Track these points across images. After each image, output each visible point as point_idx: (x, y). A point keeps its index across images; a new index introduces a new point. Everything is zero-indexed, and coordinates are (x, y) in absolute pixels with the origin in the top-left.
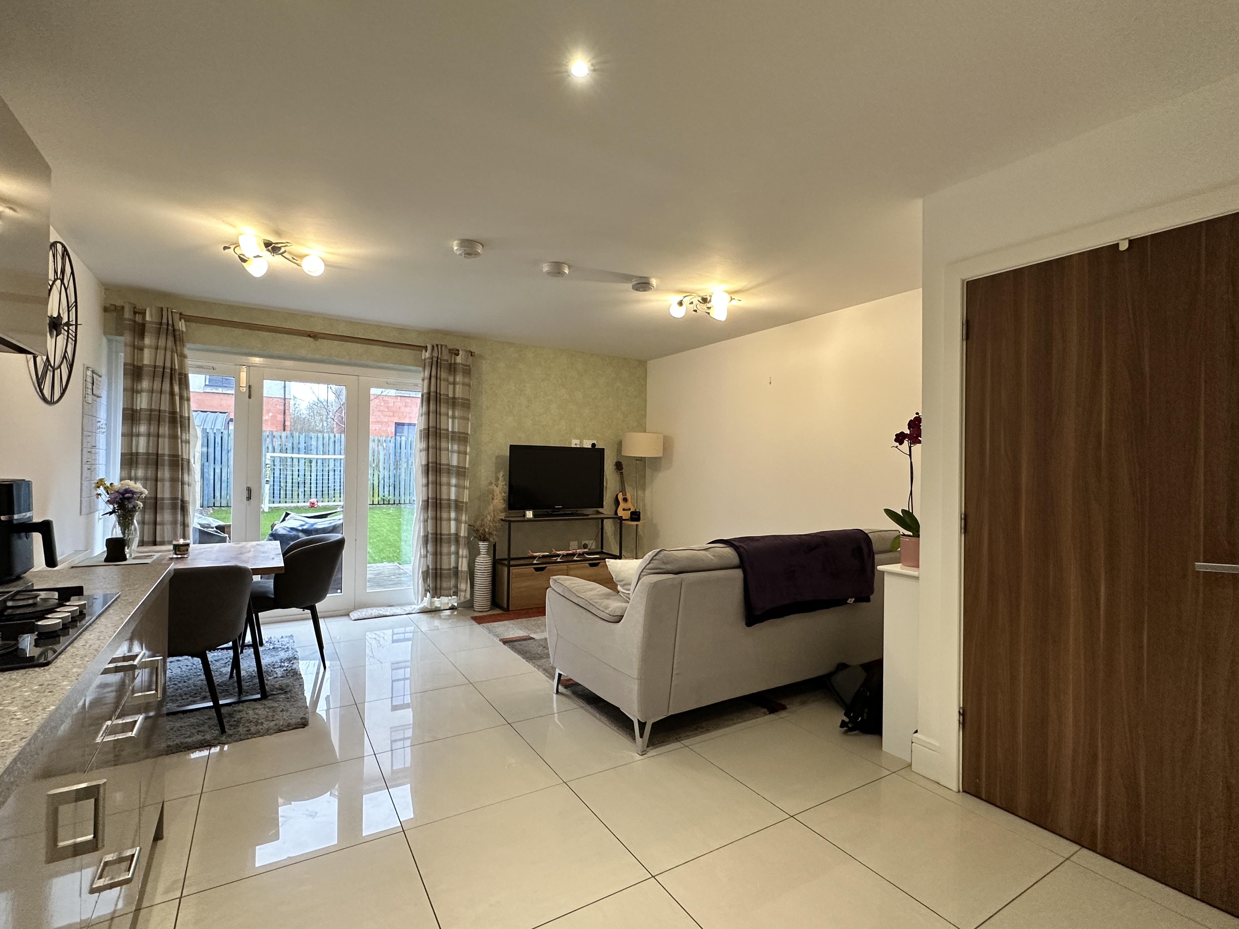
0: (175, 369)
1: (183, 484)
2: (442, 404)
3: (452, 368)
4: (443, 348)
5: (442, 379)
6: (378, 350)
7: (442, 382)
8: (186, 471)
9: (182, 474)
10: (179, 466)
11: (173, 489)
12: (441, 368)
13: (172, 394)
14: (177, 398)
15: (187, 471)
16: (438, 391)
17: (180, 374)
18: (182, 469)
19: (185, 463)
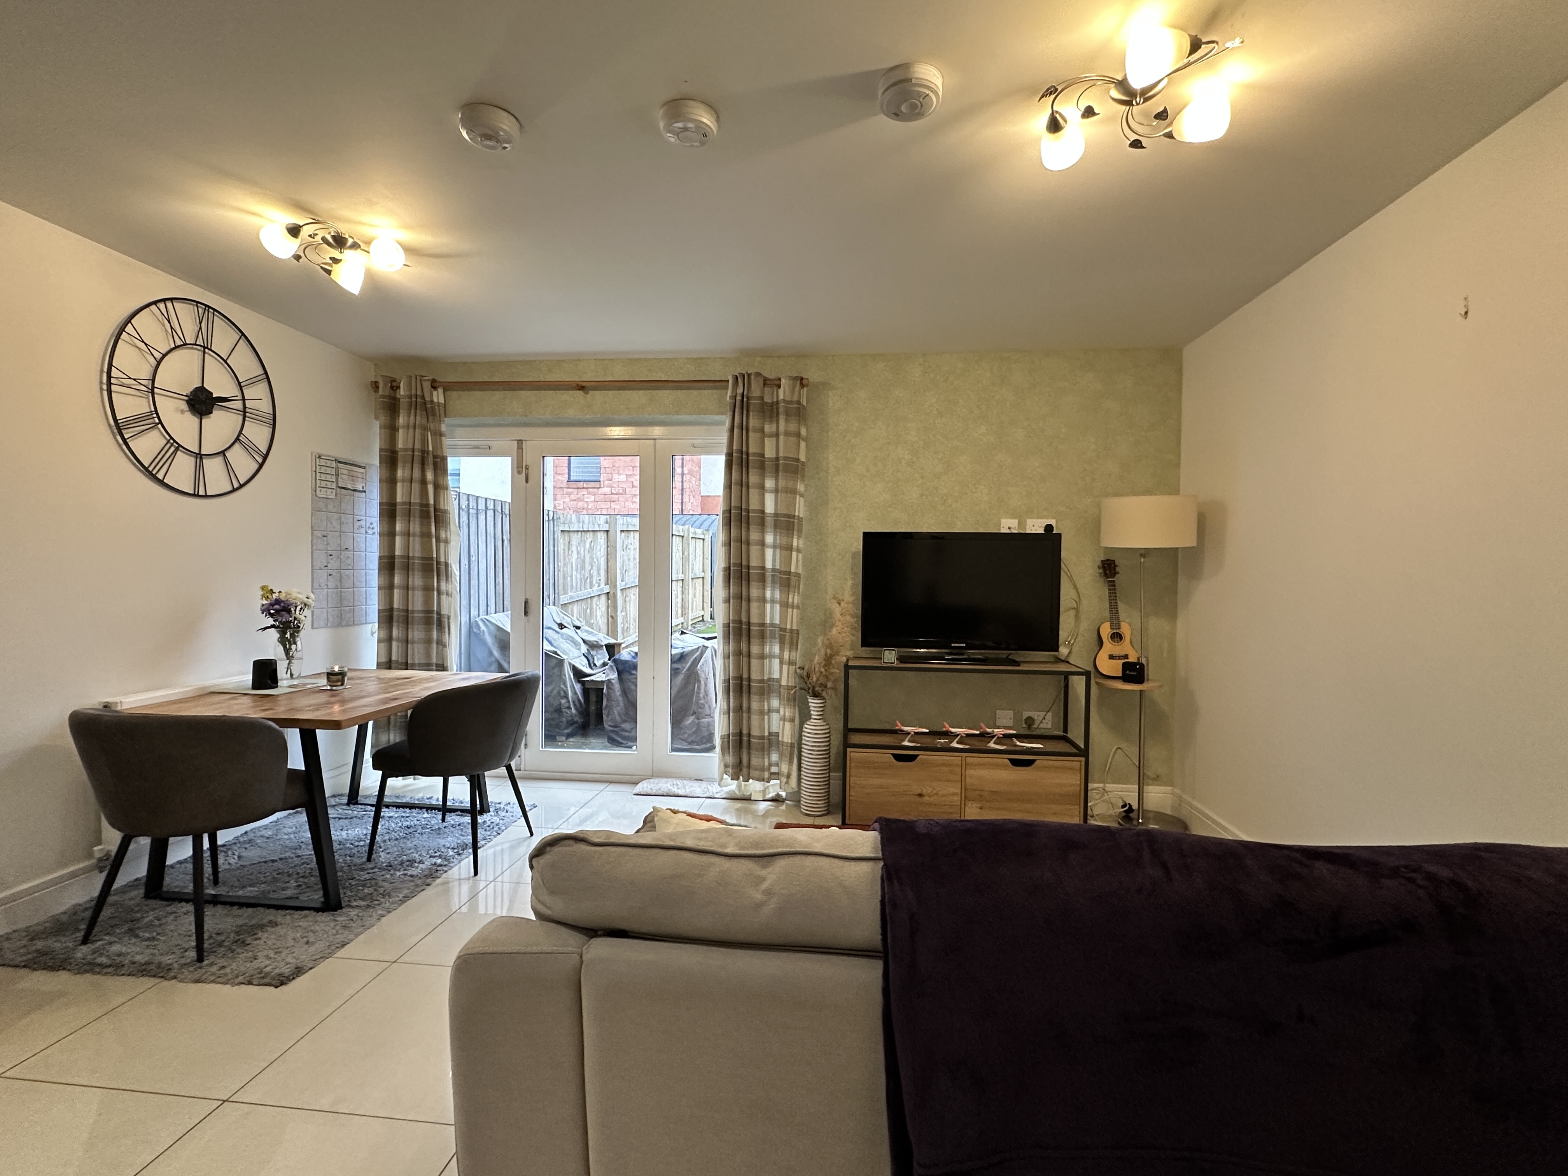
0: (428, 452)
1: (439, 593)
2: (750, 470)
3: (770, 411)
4: (753, 377)
5: (750, 428)
6: (666, 396)
7: (751, 434)
8: (443, 578)
9: (438, 582)
10: (433, 571)
11: (428, 600)
12: (748, 411)
13: (424, 482)
14: (430, 488)
15: (445, 578)
16: (744, 449)
17: (435, 457)
18: (438, 575)
19: (443, 567)
